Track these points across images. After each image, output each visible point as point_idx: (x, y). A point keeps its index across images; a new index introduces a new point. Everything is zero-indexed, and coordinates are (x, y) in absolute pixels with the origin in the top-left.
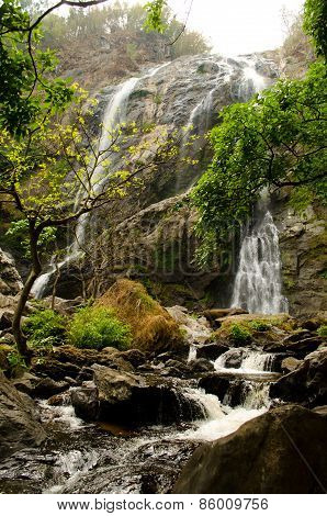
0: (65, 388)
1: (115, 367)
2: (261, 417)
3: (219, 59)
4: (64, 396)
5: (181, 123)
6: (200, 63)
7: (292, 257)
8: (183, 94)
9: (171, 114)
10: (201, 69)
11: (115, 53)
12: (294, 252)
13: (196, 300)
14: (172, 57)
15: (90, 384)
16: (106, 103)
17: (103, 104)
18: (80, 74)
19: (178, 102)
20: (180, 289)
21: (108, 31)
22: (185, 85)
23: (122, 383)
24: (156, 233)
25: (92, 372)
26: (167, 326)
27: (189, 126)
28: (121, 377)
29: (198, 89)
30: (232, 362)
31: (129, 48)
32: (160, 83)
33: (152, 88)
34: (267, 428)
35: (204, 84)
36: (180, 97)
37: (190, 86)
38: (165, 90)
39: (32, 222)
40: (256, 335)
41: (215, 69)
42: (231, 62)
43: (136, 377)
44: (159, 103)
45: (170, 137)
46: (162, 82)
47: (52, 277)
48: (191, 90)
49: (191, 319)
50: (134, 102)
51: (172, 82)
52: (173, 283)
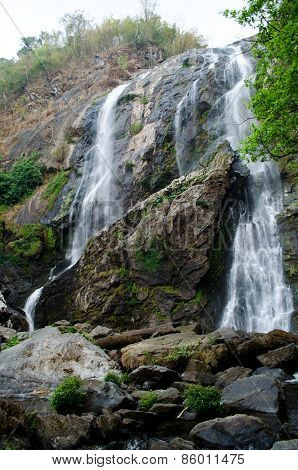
3: (206, 50)
6: (185, 58)
7: (291, 239)
8: (169, 90)
9: (158, 112)
10: (187, 63)
11: (108, 67)
12: (293, 234)
13: (187, 301)
16: (97, 113)
17: (94, 115)
18: (76, 92)
19: (165, 99)
20: (168, 290)
22: (171, 82)
29: (184, 83)
32: (146, 85)
33: (139, 91)
35: (189, 77)
36: (166, 94)
37: (176, 82)
38: (151, 90)
41: (200, 60)
42: (216, 51)
44: (146, 103)
45: (158, 135)
46: (149, 83)
48: (176, 85)
50: (122, 107)
51: (158, 81)
52: (160, 285)
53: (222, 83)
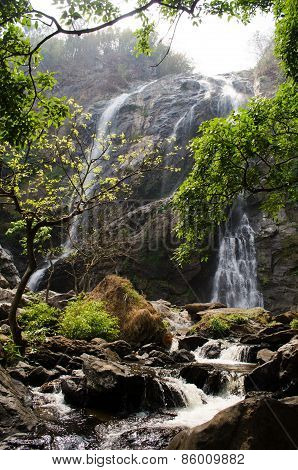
0: (56, 376)
1: (102, 357)
2: (234, 407)
3: (201, 77)
4: (54, 384)
5: (166, 134)
6: (183, 81)
7: (266, 256)
8: (168, 108)
9: (157, 126)
10: (185, 87)
11: (107, 71)
12: (268, 251)
13: (179, 295)
14: (158, 76)
15: (80, 373)
16: (99, 116)
17: (96, 117)
18: (76, 90)
19: (163, 116)
20: (164, 284)
21: (102, 52)
22: (170, 101)
23: (109, 372)
24: (143, 233)
25: (81, 362)
26: (151, 319)
27: (173, 137)
28: (108, 367)
29: (182, 104)
30: (212, 352)
31: (120, 67)
32: (147, 99)
33: (140, 103)
34: (240, 418)
35: (186, 100)
37: (175, 101)
38: (152, 105)
39: (29, 222)
40: (234, 328)
41: (197, 86)
42: (211, 80)
43: (122, 367)
44: (146, 116)
45: (155, 147)
46: (149, 97)
47: (46, 272)
48: (175, 105)
49: (175, 312)
50: (124, 115)
51: (158, 97)
52: (158, 279)
53: (216, 112)
